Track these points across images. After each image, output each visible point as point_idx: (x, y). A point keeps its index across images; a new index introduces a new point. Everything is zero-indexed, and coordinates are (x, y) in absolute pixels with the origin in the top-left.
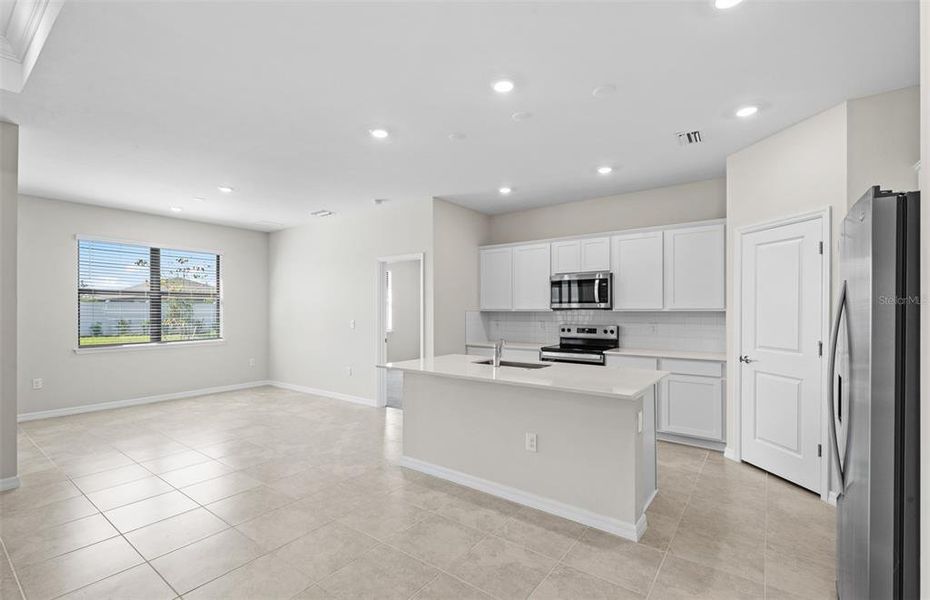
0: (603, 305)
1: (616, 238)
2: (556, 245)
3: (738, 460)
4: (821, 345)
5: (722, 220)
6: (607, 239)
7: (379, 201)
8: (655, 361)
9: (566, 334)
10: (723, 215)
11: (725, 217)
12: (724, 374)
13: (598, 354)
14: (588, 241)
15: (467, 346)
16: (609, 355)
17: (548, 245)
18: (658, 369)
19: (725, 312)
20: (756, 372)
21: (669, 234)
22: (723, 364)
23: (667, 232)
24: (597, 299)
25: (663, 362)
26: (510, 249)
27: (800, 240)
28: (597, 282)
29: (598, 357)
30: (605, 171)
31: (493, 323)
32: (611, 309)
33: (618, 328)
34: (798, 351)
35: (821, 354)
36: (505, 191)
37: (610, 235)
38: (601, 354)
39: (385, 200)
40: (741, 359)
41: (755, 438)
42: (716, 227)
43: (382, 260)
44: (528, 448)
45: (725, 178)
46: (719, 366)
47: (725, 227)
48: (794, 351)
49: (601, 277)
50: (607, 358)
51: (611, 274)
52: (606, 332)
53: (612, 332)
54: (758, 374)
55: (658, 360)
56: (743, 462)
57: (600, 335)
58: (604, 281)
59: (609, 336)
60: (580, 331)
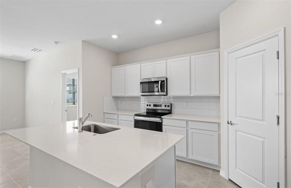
0: (162, 93)
1: (169, 61)
2: (143, 65)
3: (227, 179)
4: (278, 118)
5: (217, 49)
6: (164, 61)
8: (185, 122)
9: (149, 107)
10: (219, 47)
11: (220, 48)
12: (219, 129)
14: (157, 62)
15: (104, 113)
16: (165, 118)
17: (139, 65)
18: (187, 126)
19: (220, 97)
20: (236, 131)
21: (193, 57)
22: (219, 124)
23: (192, 57)
24: (160, 91)
25: (190, 123)
26: (123, 68)
27: (263, 52)
28: (160, 82)
30: (159, 22)
31: (119, 102)
32: (167, 95)
33: (171, 104)
34: (262, 120)
35: (278, 123)
37: (166, 59)
38: (160, 118)
40: (228, 123)
41: (236, 168)
42: (215, 53)
43: (63, 72)
45: (219, 29)
46: (217, 125)
47: (219, 53)
48: (260, 120)
49: (162, 80)
50: (163, 120)
51: (167, 79)
52: (166, 106)
53: (168, 106)
54: (238, 132)
55: (187, 121)
56: (230, 180)
57: (163, 108)
58: (163, 82)
59: (167, 108)
60: (155, 105)
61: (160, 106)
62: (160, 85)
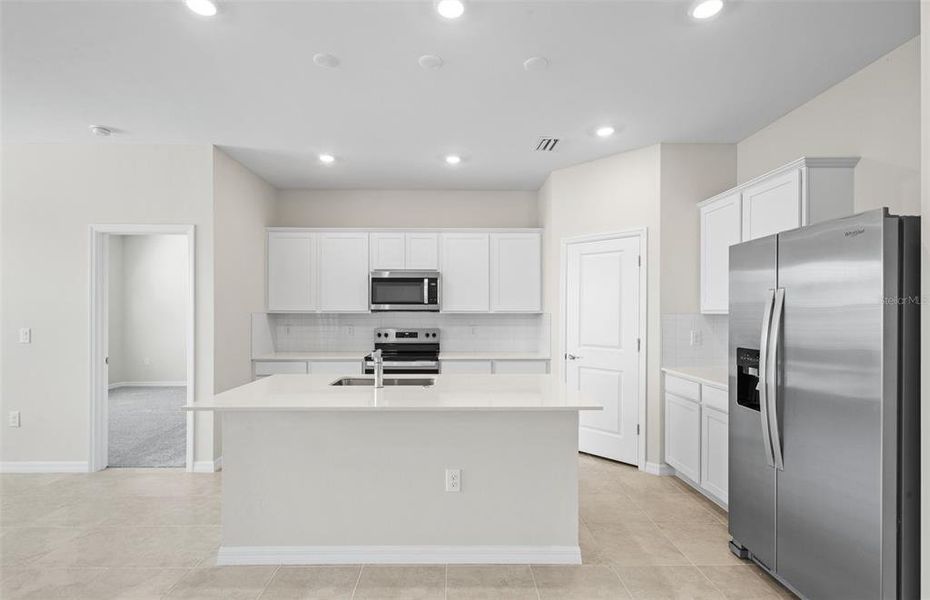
0: (432, 307)
1: (445, 236)
2: (375, 236)
4: (639, 342)
5: (539, 229)
6: (435, 236)
7: (105, 130)
8: (489, 364)
9: (385, 340)
10: (541, 225)
13: (432, 360)
14: (414, 235)
17: (366, 235)
18: (493, 372)
19: (542, 314)
20: (580, 368)
21: (494, 237)
22: (547, 362)
23: (492, 235)
24: (426, 301)
25: (498, 365)
26: (314, 235)
27: (619, 253)
28: (426, 281)
29: (433, 363)
30: (453, 160)
31: (282, 328)
32: (439, 310)
34: (619, 347)
36: (327, 159)
37: (440, 232)
38: (435, 360)
39: (116, 131)
40: (567, 358)
42: (533, 236)
44: (448, 488)
46: (544, 364)
47: (542, 236)
48: (615, 348)
49: (430, 276)
50: (443, 364)
51: (440, 274)
52: (427, 335)
53: (433, 335)
54: (582, 370)
55: (492, 362)
57: (421, 339)
58: (433, 281)
59: (431, 340)
60: (399, 335)
61: (414, 335)
62: (426, 287)
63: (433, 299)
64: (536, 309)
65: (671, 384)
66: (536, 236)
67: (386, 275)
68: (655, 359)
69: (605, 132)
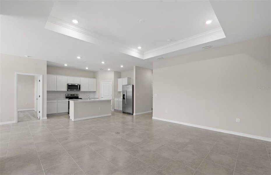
17: (66, 77)
24: (78, 89)
26: (56, 76)
30: (87, 68)
57: (75, 96)
58: (80, 86)
59: (77, 96)
60: (71, 95)
61: (74, 95)
62: (78, 87)
63: (80, 89)
64: (95, 91)
65: (115, 99)
66: (95, 80)
67: (70, 84)
68: (113, 97)
69: (109, 70)
